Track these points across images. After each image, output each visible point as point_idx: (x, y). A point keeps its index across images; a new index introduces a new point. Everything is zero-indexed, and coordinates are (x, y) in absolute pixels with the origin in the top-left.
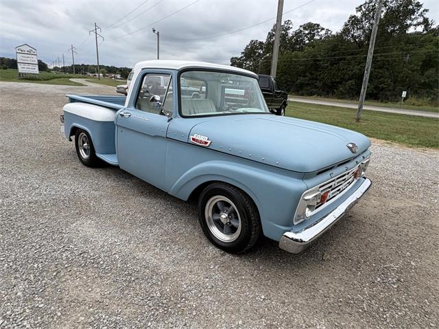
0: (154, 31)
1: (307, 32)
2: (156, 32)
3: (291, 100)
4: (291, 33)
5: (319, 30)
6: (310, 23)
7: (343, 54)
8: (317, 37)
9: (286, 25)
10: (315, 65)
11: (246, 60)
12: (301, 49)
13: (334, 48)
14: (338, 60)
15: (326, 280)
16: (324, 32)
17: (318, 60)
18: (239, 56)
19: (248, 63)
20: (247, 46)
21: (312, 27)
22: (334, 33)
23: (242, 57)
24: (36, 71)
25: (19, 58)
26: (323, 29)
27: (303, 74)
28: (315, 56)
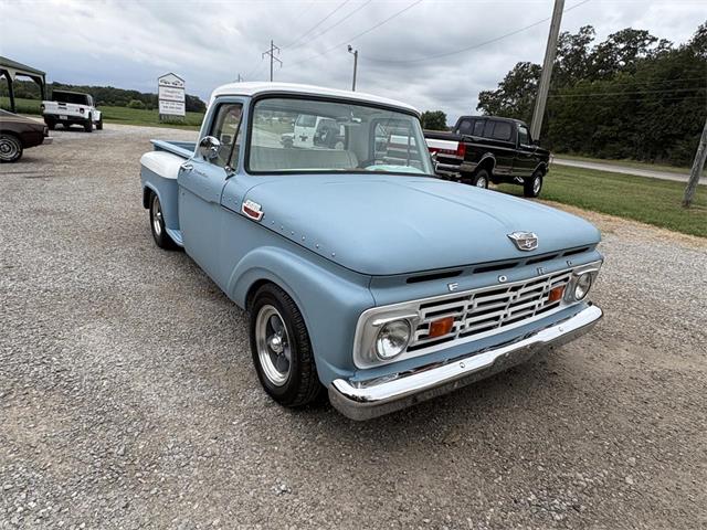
0: (350, 49)
1: (622, 46)
2: (353, 51)
3: (555, 162)
4: (590, 48)
5: (647, 42)
6: (628, 30)
7: (692, 84)
8: (641, 55)
9: (582, 35)
10: (632, 104)
11: (505, 96)
12: (610, 77)
13: (674, 73)
14: (680, 95)
15: (425, 478)
16: (655, 45)
17: (639, 96)
18: (495, 89)
19: (510, 101)
20: (510, 73)
21: (632, 38)
22: (676, 46)
23: (499, 91)
24: (181, 111)
25: (162, 93)
26: (654, 39)
27: (608, 120)
28: (634, 88)
